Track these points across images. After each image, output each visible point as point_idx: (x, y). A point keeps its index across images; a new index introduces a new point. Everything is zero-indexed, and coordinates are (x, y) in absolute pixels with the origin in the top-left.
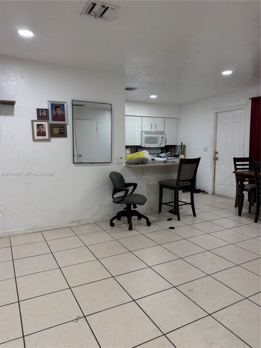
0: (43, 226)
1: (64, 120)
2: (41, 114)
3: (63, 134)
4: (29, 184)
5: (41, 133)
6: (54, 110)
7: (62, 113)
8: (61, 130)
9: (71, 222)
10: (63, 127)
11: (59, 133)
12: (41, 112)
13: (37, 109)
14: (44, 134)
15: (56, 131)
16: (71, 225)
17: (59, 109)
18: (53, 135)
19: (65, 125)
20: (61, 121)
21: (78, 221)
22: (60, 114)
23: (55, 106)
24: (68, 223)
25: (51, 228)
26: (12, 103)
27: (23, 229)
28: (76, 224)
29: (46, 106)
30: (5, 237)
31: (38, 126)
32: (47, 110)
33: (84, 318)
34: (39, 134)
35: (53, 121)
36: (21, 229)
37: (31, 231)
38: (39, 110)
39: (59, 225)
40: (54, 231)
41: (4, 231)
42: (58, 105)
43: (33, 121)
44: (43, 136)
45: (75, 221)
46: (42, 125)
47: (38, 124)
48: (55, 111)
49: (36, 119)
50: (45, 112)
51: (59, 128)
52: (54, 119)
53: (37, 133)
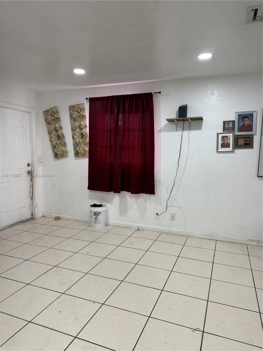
0: (219, 235)
1: (251, 130)
2: (227, 126)
3: (248, 145)
4: (209, 193)
5: (225, 145)
6: (242, 120)
7: (250, 123)
8: (246, 141)
9: (249, 240)
10: (250, 138)
11: (244, 144)
12: (228, 124)
13: (224, 122)
14: (228, 146)
15: (241, 142)
16: (248, 243)
17: (246, 119)
18: (237, 146)
19: (253, 135)
20: (248, 131)
21: (258, 241)
22: (248, 124)
23: (243, 116)
24: (246, 240)
25: (226, 240)
26: (201, 119)
27: (200, 233)
28: (254, 243)
29: (232, 117)
30: (184, 236)
31: (223, 137)
32: (233, 122)
33: (202, 332)
34: (223, 146)
35: (239, 132)
36: (199, 233)
37: (207, 237)
38: (225, 123)
39: (235, 240)
40: (229, 243)
41: (184, 231)
42: (246, 115)
43: (218, 134)
44: (227, 147)
45: (254, 240)
46: (227, 136)
47: (223, 136)
48: (242, 122)
49: (222, 131)
50: (231, 123)
51: (244, 139)
52: (240, 130)
53: (221, 145)
